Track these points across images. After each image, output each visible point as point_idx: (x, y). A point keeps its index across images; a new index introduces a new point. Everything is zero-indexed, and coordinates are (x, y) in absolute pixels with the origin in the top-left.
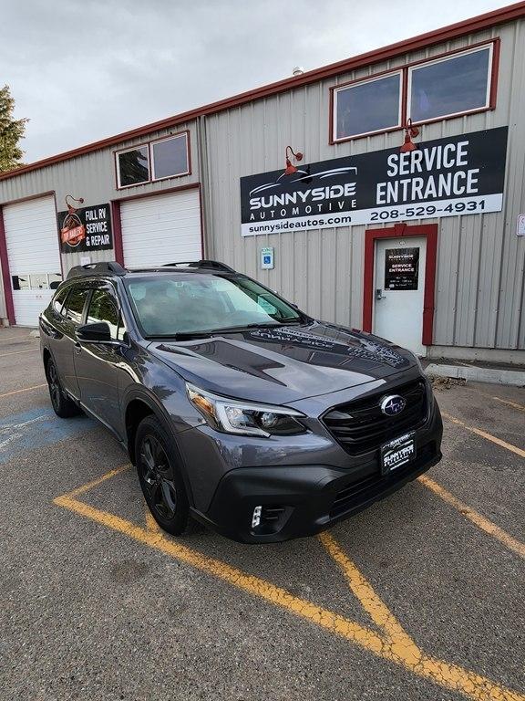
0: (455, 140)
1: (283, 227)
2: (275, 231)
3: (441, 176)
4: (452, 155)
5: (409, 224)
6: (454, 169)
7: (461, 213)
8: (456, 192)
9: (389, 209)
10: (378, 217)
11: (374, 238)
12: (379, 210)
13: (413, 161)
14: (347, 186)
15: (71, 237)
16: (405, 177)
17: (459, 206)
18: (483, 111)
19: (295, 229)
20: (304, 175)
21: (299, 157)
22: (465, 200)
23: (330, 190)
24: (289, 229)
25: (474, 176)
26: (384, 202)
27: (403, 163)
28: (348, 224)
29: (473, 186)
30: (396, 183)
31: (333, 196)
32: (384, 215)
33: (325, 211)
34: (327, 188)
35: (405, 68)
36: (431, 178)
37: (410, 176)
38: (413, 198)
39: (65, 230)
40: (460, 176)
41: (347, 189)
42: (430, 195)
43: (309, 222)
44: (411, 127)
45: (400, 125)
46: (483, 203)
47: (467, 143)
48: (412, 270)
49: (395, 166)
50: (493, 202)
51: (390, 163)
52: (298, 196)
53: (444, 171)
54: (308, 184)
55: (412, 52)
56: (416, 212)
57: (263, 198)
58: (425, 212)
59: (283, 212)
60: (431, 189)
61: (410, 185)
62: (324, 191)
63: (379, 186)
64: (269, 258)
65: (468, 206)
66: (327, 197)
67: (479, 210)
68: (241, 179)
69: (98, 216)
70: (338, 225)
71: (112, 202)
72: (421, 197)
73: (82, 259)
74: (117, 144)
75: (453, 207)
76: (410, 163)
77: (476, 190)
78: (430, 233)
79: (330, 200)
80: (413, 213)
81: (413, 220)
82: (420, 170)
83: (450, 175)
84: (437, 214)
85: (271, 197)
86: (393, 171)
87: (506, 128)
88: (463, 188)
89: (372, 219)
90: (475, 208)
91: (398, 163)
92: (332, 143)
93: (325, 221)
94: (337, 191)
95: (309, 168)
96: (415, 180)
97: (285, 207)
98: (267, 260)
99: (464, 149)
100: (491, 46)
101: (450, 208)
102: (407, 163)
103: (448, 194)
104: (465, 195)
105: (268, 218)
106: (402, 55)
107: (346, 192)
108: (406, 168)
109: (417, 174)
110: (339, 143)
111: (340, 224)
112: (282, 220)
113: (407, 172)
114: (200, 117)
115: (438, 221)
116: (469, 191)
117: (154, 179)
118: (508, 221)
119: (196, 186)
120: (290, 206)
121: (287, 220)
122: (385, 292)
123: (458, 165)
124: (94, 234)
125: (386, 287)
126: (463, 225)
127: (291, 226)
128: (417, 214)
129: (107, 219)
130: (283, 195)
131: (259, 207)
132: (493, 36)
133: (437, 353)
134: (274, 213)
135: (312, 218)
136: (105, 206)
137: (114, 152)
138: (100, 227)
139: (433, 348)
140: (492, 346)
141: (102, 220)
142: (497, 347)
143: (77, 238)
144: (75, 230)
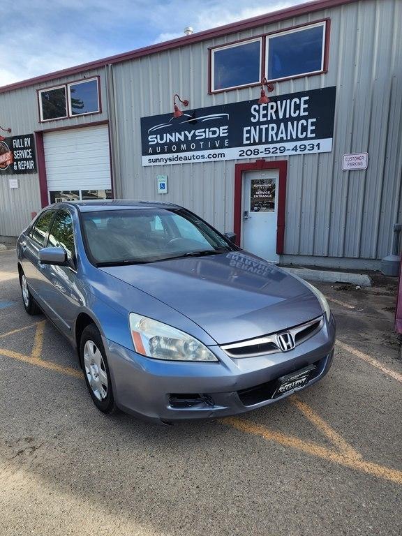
0: (299, 95)
1: (174, 159)
3: (289, 123)
4: (297, 107)
5: (267, 160)
6: (299, 118)
7: (304, 152)
8: (300, 136)
9: (253, 148)
10: (245, 154)
11: (242, 170)
12: (245, 149)
13: (270, 111)
14: (221, 128)
16: (263, 123)
17: (302, 147)
18: (319, 74)
19: (183, 162)
20: (190, 118)
21: (186, 103)
22: (306, 143)
23: (209, 131)
24: (179, 162)
25: (313, 124)
26: (248, 142)
27: (262, 112)
28: (223, 159)
29: (312, 132)
30: (258, 127)
31: (211, 136)
32: (249, 153)
33: (205, 148)
34: (207, 130)
35: (264, 37)
36: (282, 124)
37: (267, 122)
38: (270, 140)
40: (302, 124)
41: (221, 131)
42: (282, 138)
43: (193, 156)
44: (266, 84)
45: (260, 82)
46: (318, 145)
47: (307, 98)
48: (270, 196)
49: (256, 114)
50: (326, 144)
51: (253, 112)
52: (185, 134)
53: (292, 119)
54: (195, 125)
55: (268, 24)
56: (272, 151)
57: (158, 135)
58: (278, 151)
59: (174, 148)
60: (282, 133)
61: (267, 129)
62: (205, 132)
63: (245, 129)
64: (164, 185)
65: (308, 147)
66: (207, 137)
67: (316, 150)
68: (142, 119)
69: (24, 144)
70: (215, 159)
71: (36, 133)
72: (275, 139)
73: (10, 181)
74: (39, 83)
75: (298, 148)
76: (267, 112)
77: (314, 135)
78: (282, 167)
79: (209, 139)
80: (270, 152)
81: (270, 157)
82: (274, 118)
83: (295, 122)
84: (287, 153)
85: (165, 135)
86: (255, 118)
87: (334, 89)
88: (305, 133)
89: (240, 155)
90: (313, 149)
91: (258, 111)
92: (210, 93)
93: (206, 156)
94: (214, 132)
95: (195, 113)
96: (271, 126)
97: (175, 143)
98: (162, 186)
99: (305, 102)
100: (324, 24)
101: (295, 149)
102: (265, 112)
103: (294, 137)
104: (306, 138)
105: (163, 152)
106: (262, 26)
107: (221, 133)
108: (265, 116)
109: (272, 121)
110: (215, 93)
111: (217, 159)
112: (173, 154)
113: (265, 119)
114: (107, 65)
115: (287, 159)
116: (309, 135)
117: (71, 115)
118: (336, 160)
119: (106, 123)
120: (179, 143)
121: (178, 154)
122: (251, 214)
123: (301, 115)
124: (21, 160)
125: (252, 209)
126: (306, 162)
127: (180, 159)
128: (273, 153)
129: (32, 147)
130: (174, 134)
131: (155, 143)
132: (326, 17)
133: (287, 260)
134: (168, 148)
135: (196, 153)
136: (30, 136)
137: (38, 91)
138: (26, 153)
139: (284, 256)
140: (325, 255)
141: (28, 148)
142: (329, 256)
143: (5, 162)
144: (4, 156)
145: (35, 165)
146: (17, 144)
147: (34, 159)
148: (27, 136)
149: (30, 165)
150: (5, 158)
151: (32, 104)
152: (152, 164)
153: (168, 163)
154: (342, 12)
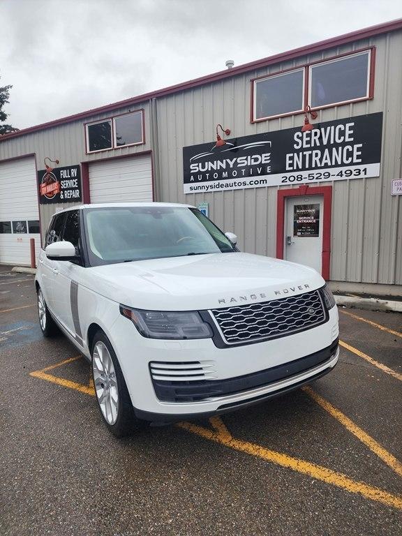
0: (344, 122)
1: (216, 187)
2: (210, 190)
3: (334, 149)
4: (342, 133)
5: (311, 186)
6: (344, 144)
7: (350, 178)
8: (345, 162)
9: (296, 174)
10: (287, 180)
11: (285, 197)
12: (288, 175)
13: (313, 138)
14: (263, 155)
15: (48, 191)
16: (307, 149)
17: (347, 172)
18: (365, 100)
19: (225, 189)
20: (232, 147)
21: (228, 133)
22: (352, 168)
23: (251, 159)
24: (220, 189)
25: (358, 149)
26: (291, 168)
27: (305, 139)
28: (265, 185)
29: (358, 157)
30: (301, 154)
31: (253, 163)
32: (292, 179)
33: (247, 175)
34: (249, 157)
35: (307, 67)
36: (327, 150)
37: (311, 149)
38: (314, 166)
39: (43, 185)
40: (348, 150)
42: (326, 164)
43: (235, 183)
44: (310, 112)
45: (303, 110)
46: (365, 170)
47: (353, 124)
48: (315, 221)
49: (299, 141)
50: (373, 169)
51: (296, 139)
52: (227, 162)
53: (336, 145)
54: (236, 153)
55: (312, 55)
56: (316, 176)
57: (200, 164)
58: (322, 177)
59: (216, 175)
60: (326, 159)
61: (311, 156)
62: (247, 159)
63: (288, 156)
64: (205, 211)
65: (354, 173)
66: (249, 164)
67: (362, 175)
68: (184, 148)
69: (70, 174)
70: (257, 186)
72: (319, 165)
73: (57, 209)
74: (87, 118)
75: (343, 173)
76: (311, 138)
77: (360, 160)
78: (326, 193)
79: (251, 166)
80: (314, 177)
81: (314, 183)
82: (318, 144)
83: (340, 148)
84: (331, 178)
85: (206, 163)
86: (298, 145)
87: (381, 114)
88: (350, 159)
89: (283, 182)
90: (360, 174)
91: (301, 138)
92: (252, 123)
93: (248, 183)
94: (256, 160)
95: (236, 141)
96: (314, 152)
97: (217, 171)
99: (350, 128)
100: (369, 52)
101: (341, 174)
102: (308, 139)
103: (339, 163)
104: (352, 164)
105: (204, 180)
106: (305, 57)
107: (263, 160)
108: (308, 142)
109: (315, 148)
110: (257, 122)
111: (259, 185)
112: (215, 182)
113: (309, 146)
114: (152, 99)
115: (332, 184)
116: (355, 161)
117: (116, 147)
118: (385, 185)
119: (147, 154)
120: (221, 171)
121: (219, 181)
122: (294, 239)
123: (346, 141)
124: (67, 189)
125: (295, 234)
126: (351, 187)
127: (222, 186)
128: (317, 178)
129: (78, 177)
130: (215, 162)
131: (197, 171)
132: (370, 45)
133: (334, 287)
134: (209, 176)
135: (237, 180)
136: (77, 167)
137: (85, 125)
138: (72, 183)
139: (330, 283)
140: (375, 282)
141: (74, 178)
142: (379, 282)
143: (53, 191)
144: (51, 185)
145: (80, 194)
146: (64, 174)
147: (79, 188)
148: (73, 167)
149: (76, 194)
150: (53, 188)
151: (79, 137)
152: (194, 191)
154: (388, 40)
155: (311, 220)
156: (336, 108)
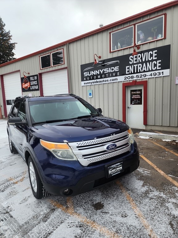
0: (152, 50)
3: (148, 63)
4: (151, 55)
5: (138, 81)
6: (152, 61)
7: (156, 76)
8: (153, 69)
9: (130, 75)
10: (127, 79)
11: (126, 86)
12: (127, 76)
13: (138, 58)
14: (116, 67)
15: (26, 86)
16: (135, 64)
17: (154, 74)
18: (162, 39)
20: (102, 64)
21: (100, 57)
22: (156, 72)
23: (110, 69)
25: (159, 63)
26: (128, 73)
27: (135, 59)
28: (117, 81)
29: (159, 66)
30: (133, 66)
31: (111, 71)
32: (129, 78)
33: (109, 77)
34: (109, 68)
35: (135, 25)
36: (144, 64)
37: (137, 63)
38: (139, 71)
39: (24, 84)
40: (154, 63)
41: (116, 69)
42: (144, 70)
43: (103, 80)
44: (136, 46)
45: (133, 45)
46: (163, 72)
47: (156, 51)
48: (140, 97)
49: (132, 60)
50: (166, 72)
51: (130, 59)
52: (100, 71)
53: (149, 61)
54: (104, 66)
55: (137, 19)
56: (140, 76)
57: (88, 72)
58: (143, 76)
59: (95, 77)
60: (144, 68)
61: (137, 67)
62: (108, 69)
63: (127, 67)
64: (91, 94)
65: (157, 74)
66: (109, 72)
67: (161, 75)
68: (81, 65)
69: (34, 79)
71: (39, 74)
72: (141, 71)
73: (29, 94)
74: (40, 53)
75: (152, 74)
77: (160, 68)
78: (145, 84)
80: (139, 77)
81: (139, 79)
82: (140, 61)
83: (151, 63)
84: (147, 77)
85: (91, 72)
86: (131, 62)
87: (170, 45)
88: (156, 67)
89: (125, 79)
90: (160, 74)
92: (111, 52)
93: (109, 80)
94: (113, 69)
95: (104, 61)
96: (139, 65)
97: (95, 75)
98: (90, 94)
99: (155, 53)
100: (163, 16)
103: (151, 70)
104: (156, 70)
105: (90, 79)
106: (133, 20)
108: (136, 60)
109: (139, 63)
110: (113, 52)
111: (114, 81)
114: (67, 44)
115: (147, 80)
116: (158, 68)
117: (52, 66)
118: (172, 79)
119: (66, 68)
120: (97, 75)
121: (96, 80)
122: (131, 106)
123: (153, 59)
124: (33, 85)
125: (131, 103)
126: (156, 81)
127: (98, 82)
128: (140, 77)
129: (37, 80)
130: (95, 71)
131: (87, 75)
132: (164, 13)
133: (149, 128)
134: (92, 78)
135: (105, 79)
136: (37, 75)
137: (39, 56)
138: (35, 83)
139: (147, 126)
140: (168, 125)
141: (36, 80)
142: (170, 126)
143: (27, 86)
144: (27, 84)
145: (38, 87)
146: (32, 79)
147: (38, 85)
148: (35, 75)
149: (37, 87)
150: (27, 85)
151: (37, 62)
153: (92, 84)
154: (172, 10)
155: (138, 97)
156: (148, 44)
